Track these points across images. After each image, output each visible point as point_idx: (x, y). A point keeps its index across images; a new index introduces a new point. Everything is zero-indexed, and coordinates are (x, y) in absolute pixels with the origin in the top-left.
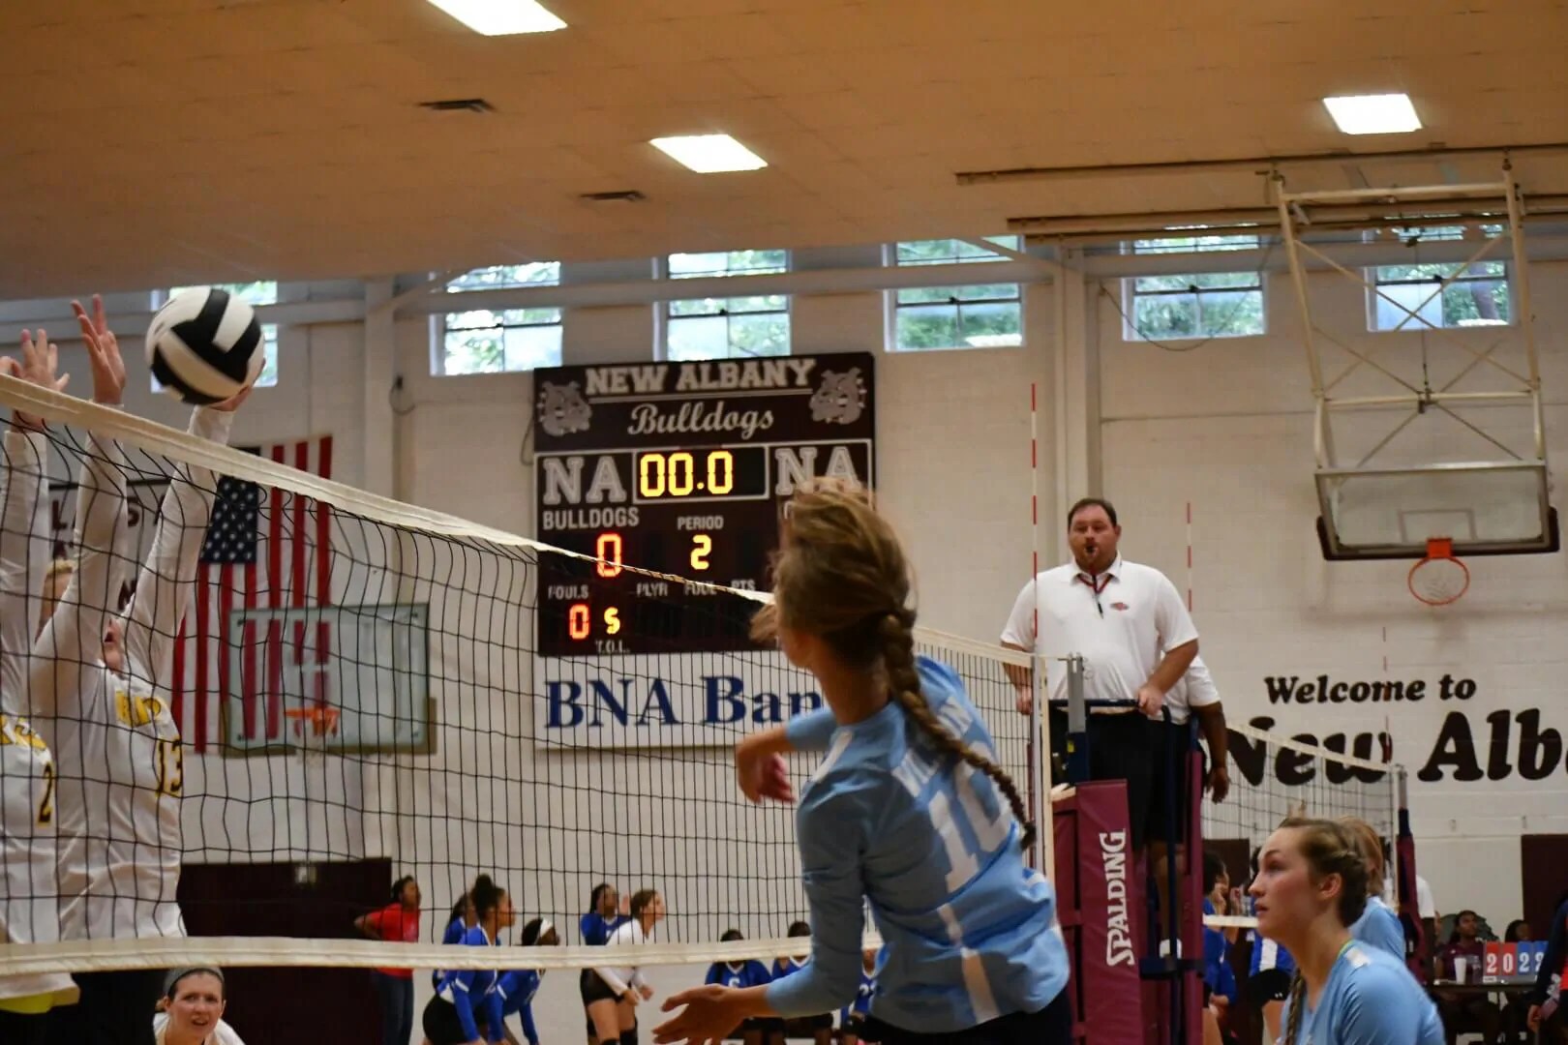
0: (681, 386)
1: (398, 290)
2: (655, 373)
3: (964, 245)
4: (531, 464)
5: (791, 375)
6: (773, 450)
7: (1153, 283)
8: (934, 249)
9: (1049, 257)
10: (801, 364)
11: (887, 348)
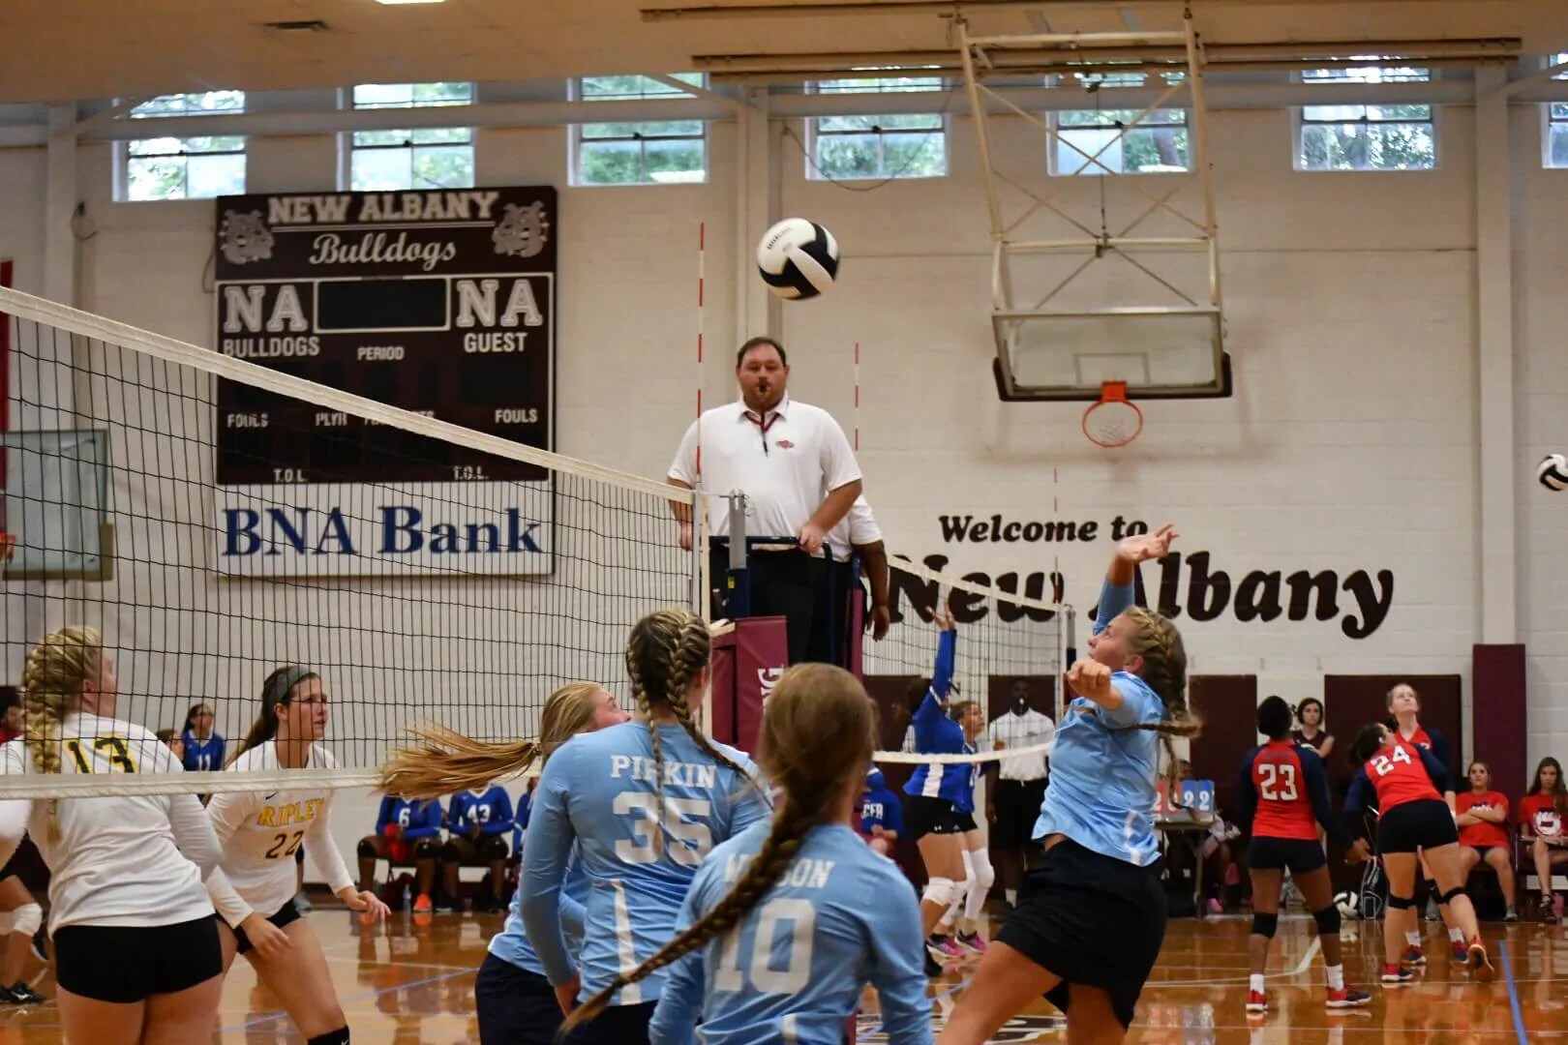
0: (363, 217)
1: (81, 116)
2: (338, 203)
3: (648, 80)
4: (212, 292)
5: (474, 207)
6: (454, 281)
7: (838, 122)
8: (620, 84)
9: (732, 94)
10: (484, 197)
11: (571, 182)
